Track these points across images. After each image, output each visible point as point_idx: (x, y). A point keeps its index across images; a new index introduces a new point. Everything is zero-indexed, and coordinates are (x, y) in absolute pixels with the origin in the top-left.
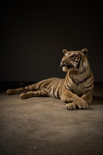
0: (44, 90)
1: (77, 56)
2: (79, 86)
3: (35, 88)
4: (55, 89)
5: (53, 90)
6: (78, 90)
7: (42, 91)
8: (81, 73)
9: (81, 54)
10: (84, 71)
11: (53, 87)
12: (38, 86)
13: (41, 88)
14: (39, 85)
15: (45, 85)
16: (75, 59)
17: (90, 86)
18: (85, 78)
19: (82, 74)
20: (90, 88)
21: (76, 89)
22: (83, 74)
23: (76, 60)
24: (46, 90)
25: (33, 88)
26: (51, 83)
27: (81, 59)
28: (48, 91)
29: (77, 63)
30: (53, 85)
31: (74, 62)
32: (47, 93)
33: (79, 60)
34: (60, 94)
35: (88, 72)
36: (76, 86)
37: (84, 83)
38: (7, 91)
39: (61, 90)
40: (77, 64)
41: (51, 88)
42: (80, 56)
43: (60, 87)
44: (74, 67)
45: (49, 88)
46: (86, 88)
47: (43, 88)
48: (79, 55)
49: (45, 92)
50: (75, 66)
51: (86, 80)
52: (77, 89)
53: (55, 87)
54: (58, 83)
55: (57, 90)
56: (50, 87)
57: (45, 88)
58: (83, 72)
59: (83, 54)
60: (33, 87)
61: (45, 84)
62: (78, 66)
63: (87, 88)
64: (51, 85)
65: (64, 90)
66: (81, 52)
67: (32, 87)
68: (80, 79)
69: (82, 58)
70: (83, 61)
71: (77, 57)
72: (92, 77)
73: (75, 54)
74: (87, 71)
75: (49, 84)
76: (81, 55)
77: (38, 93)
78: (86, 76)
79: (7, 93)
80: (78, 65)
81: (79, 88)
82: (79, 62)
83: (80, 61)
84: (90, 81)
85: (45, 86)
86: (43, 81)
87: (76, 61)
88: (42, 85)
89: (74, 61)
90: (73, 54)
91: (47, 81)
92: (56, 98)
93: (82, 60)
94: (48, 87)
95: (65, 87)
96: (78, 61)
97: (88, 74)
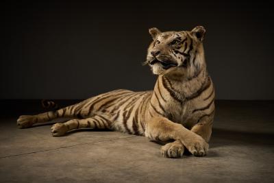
0: (103, 116)
1: (182, 43)
2: (185, 108)
3: (82, 112)
4: (127, 114)
5: (124, 115)
6: (183, 114)
7: (97, 117)
8: (190, 79)
9: (192, 37)
10: (196, 75)
11: (121, 109)
12: (88, 108)
13: (94, 112)
14: (90, 106)
15: (102, 106)
16: (179, 48)
17: (208, 107)
18: (198, 89)
19: (191, 81)
20: (208, 111)
21: (178, 113)
22: (194, 81)
23: (181, 50)
24: (107, 117)
25: (78, 113)
26: (115, 102)
27: (191, 48)
28: (111, 119)
29: (182, 56)
30: (121, 104)
31: (178, 55)
32: (109, 123)
33: (187, 50)
34: (139, 124)
35: (203, 77)
36: (179, 107)
37: (196, 100)
38: (18, 120)
39: (143, 116)
40: (184, 58)
41: (119, 112)
42: (189, 42)
43: (140, 108)
44: (176, 64)
45: (112, 112)
46: (201, 112)
47: (100, 113)
48: (186, 39)
49: (105, 122)
50: (180, 62)
51: (199, 93)
52: (181, 113)
53: (128, 109)
54: (133, 100)
55: (133, 115)
56: (115, 109)
57: (104, 111)
58: (194, 77)
59: (195, 38)
60: (75, 111)
61: (104, 103)
62: (185, 64)
63: (201, 110)
64: (117, 105)
65: (152, 116)
66: (192, 34)
67: (73, 110)
68: (188, 92)
69: (195, 47)
70: (196, 52)
71: (184, 43)
72: (211, 87)
73: (180, 38)
74: (201, 75)
75: (112, 103)
76: (192, 40)
77: (88, 122)
78: (199, 86)
79: (19, 125)
80: (186, 60)
81: (184, 111)
82: (187, 55)
83: (189, 52)
84: (207, 97)
85: (103, 109)
86: (99, 96)
87: (181, 53)
88: (97, 106)
89: (177, 52)
90: (176, 36)
91: (108, 97)
92: (130, 133)
93: (193, 51)
94: (111, 109)
95: (155, 109)
96: (186, 52)
97: (203, 80)
